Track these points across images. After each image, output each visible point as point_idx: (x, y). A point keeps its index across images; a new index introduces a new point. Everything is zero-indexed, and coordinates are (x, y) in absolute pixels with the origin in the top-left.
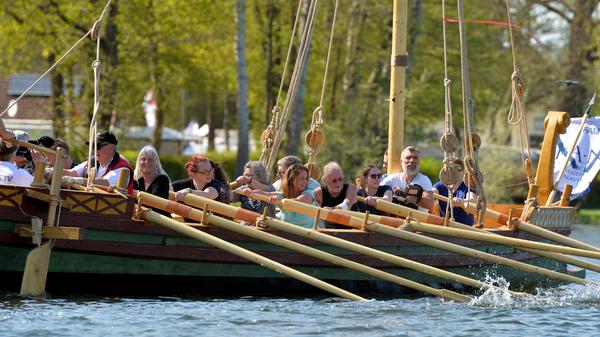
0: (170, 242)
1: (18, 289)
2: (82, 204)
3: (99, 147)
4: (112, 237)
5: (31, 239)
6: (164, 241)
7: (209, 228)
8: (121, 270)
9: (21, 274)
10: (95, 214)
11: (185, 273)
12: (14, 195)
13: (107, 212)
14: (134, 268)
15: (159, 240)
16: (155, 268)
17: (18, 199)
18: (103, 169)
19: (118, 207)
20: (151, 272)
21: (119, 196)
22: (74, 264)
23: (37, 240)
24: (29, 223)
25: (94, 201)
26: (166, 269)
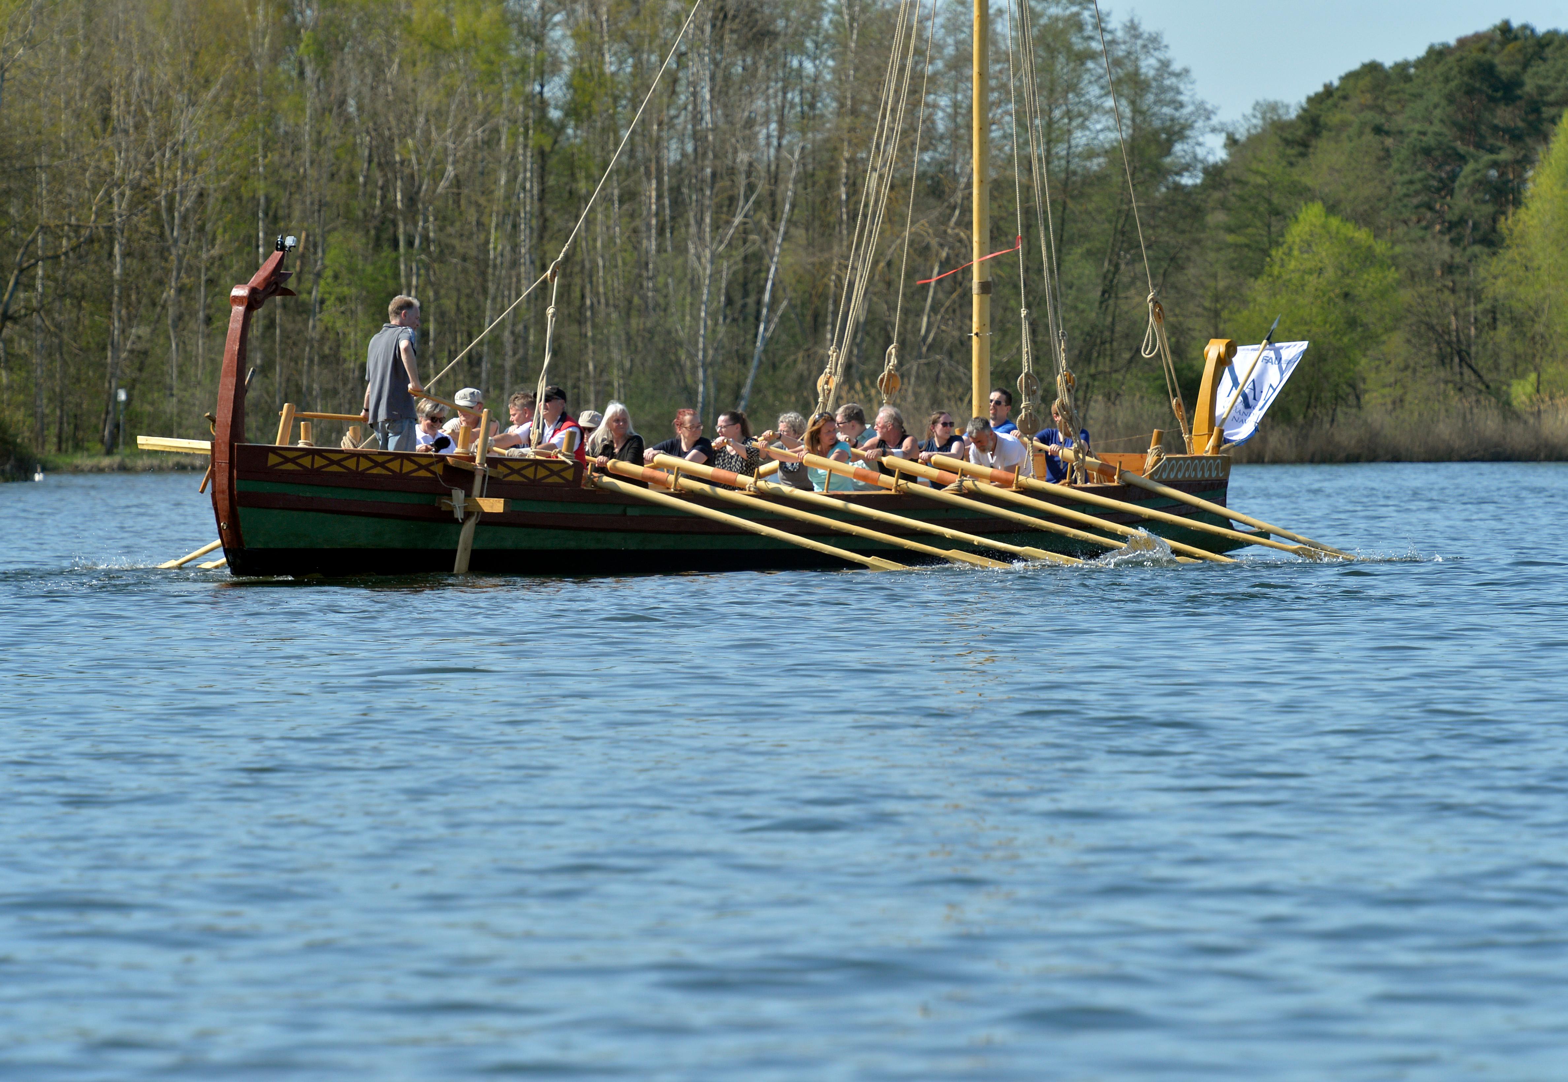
0: (631, 512)
1: (452, 568)
2: (518, 472)
3: (547, 400)
4: (557, 508)
5: (452, 512)
6: (625, 511)
7: (683, 494)
8: (572, 545)
9: (455, 551)
10: (534, 483)
11: (657, 547)
12: (431, 464)
13: (550, 480)
14: (588, 542)
15: (618, 510)
16: (616, 542)
17: (438, 469)
18: (549, 431)
19: (563, 474)
20: (612, 547)
21: (563, 462)
22: (510, 539)
23: (459, 515)
24: (449, 495)
25: (532, 469)
26: (632, 543)
